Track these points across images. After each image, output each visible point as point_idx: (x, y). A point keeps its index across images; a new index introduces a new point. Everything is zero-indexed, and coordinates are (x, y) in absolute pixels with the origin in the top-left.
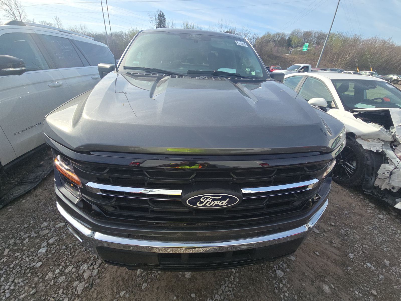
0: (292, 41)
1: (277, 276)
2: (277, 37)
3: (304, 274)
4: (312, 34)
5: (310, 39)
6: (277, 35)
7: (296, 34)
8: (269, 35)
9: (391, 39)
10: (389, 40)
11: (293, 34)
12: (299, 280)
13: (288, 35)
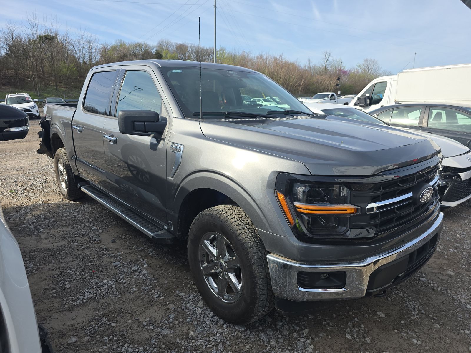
0: (163, 56)
1: (424, 282)
2: (138, 49)
3: (433, 272)
4: (187, 48)
5: (187, 55)
6: (136, 46)
7: (166, 46)
8: (122, 45)
9: (282, 55)
10: (281, 56)
11: (160, 45)
12: (435, 277)
13: (154, 48)
